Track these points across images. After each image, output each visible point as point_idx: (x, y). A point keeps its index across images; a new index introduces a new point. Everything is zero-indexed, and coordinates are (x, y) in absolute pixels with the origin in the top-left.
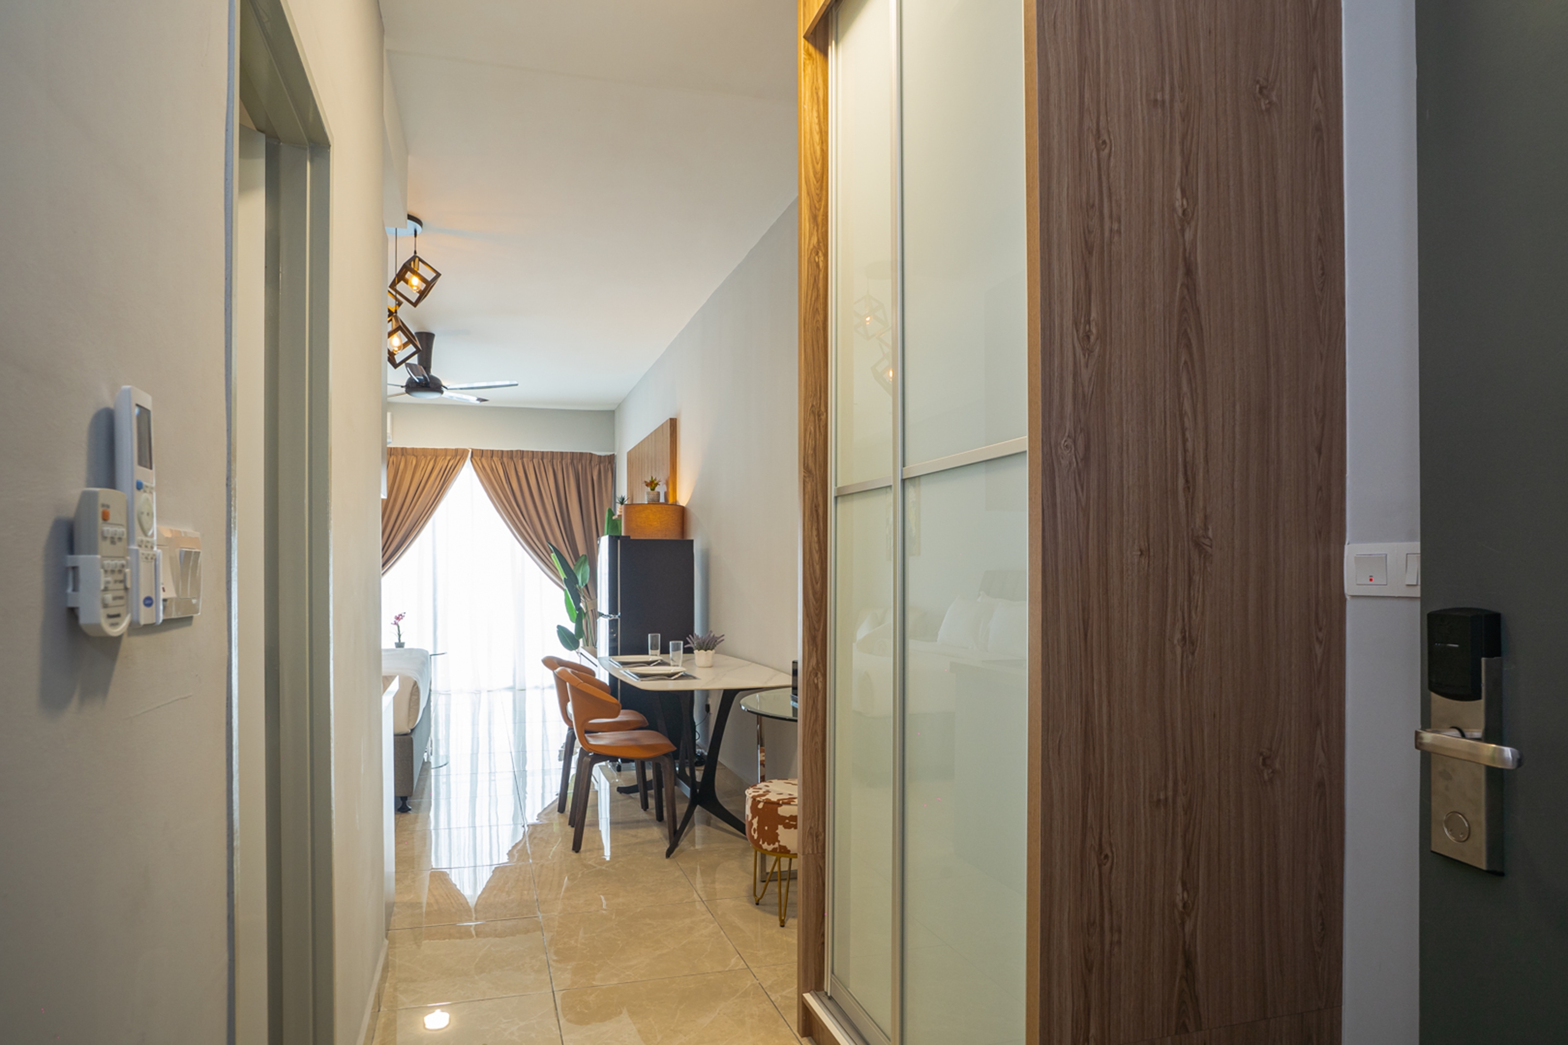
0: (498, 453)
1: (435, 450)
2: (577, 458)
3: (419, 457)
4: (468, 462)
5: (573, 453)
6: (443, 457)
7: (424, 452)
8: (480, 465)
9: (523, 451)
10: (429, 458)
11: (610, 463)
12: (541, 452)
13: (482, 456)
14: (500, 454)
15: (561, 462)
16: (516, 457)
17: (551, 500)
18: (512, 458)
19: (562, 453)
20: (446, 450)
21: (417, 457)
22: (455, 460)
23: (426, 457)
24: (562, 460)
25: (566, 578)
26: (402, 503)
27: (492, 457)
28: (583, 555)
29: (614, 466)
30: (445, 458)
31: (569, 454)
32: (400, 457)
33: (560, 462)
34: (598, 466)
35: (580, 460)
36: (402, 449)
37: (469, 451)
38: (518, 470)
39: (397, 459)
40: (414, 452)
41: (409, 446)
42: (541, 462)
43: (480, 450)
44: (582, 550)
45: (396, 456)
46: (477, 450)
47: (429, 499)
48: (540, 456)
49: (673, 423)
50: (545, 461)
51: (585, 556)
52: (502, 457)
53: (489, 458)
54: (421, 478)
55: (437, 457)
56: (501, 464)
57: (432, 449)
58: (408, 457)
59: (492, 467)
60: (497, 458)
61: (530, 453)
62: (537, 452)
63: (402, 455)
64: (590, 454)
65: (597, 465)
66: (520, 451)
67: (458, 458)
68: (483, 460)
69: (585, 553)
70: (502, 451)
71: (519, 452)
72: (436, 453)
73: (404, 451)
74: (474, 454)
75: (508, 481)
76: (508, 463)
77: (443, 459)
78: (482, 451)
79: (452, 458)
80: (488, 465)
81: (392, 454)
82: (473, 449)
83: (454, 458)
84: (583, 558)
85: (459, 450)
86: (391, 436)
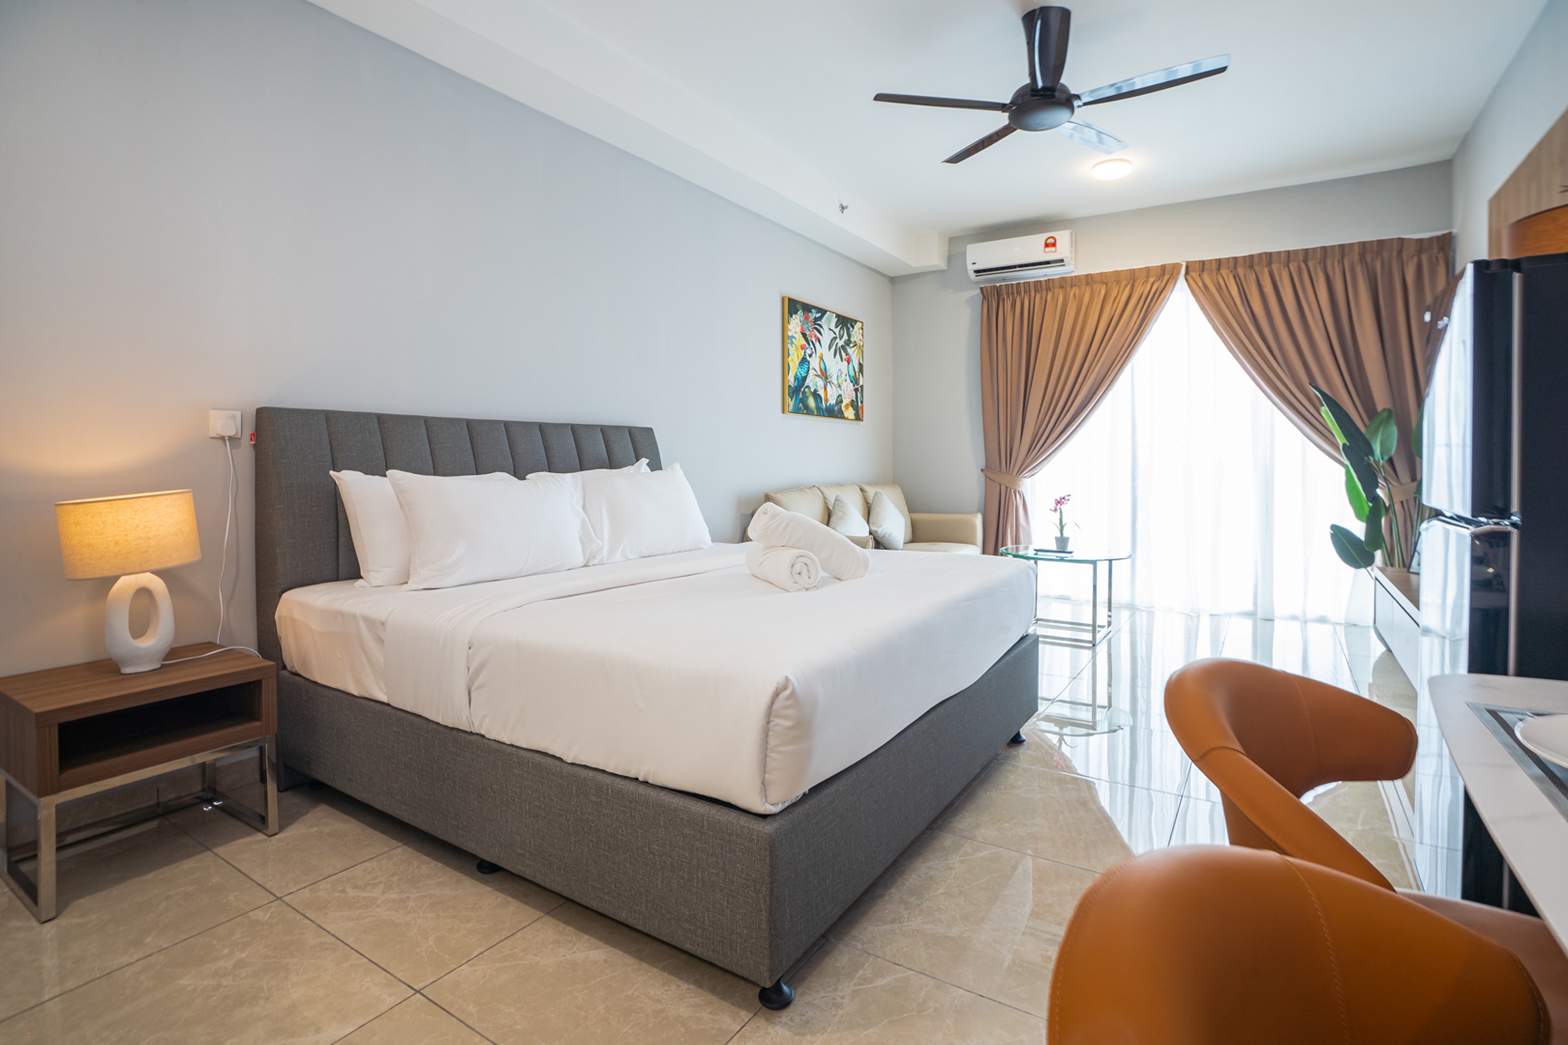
0: (1228, 262)
1: (1132, 272)
2: (1371, 250)
3: (1109, 285)
4: (1181, 283)
5: (1363, 244)
6: (1144, 280)
7: (1117, 276)
8: (1200, 284)
9: (1271, 254)
10: (1123, 283)
12: (1302, 250)
13: (1203, 271)
14: (1231, 264)
15: (1341, 262)
16: (1258, 264)
17: (1321, 324)
18: (1251, 266)
19: (1342, 246)
20: (1148, 269)
21: (1106, 284)
22: (1162, 281)
23: (1118, 282)
24: (1342, 256)
25: (1348, 444)
26: (1087, 350)
27: (1219, 269)
28: (1384, 410)
29: (1451, 254)
30: (1147, 281)
31: (1356, 246)
32: (1084, 287)
33: (1339, 261)
34: (1415, 258)
35: (1379, 251)
36: (1087, 276)
37: (1181, 265)
38: (1263, 283)
39: (1079, 292)
40: (1103, 278)
41: (1095, 270)
42: (1303, 266)
43: (1200, 261)
44: (1381, 400)
45: (1079, 286)
46: (1195, 262)
47: (1125, 338)
48: (1301, 257)
50: (1311, 264)
51: (1389, 410)
52: (1235, 268)
53: (1215, 272)
54: (1113, 313)
55: (1134, 281)
56: (1234, 277)
57: (1127, 270)
58: (1095, 286)
59: (1219, 284)
60: (1227, 270)
61: (1283, 254)
62: (1296, 252)
63: (1087, 284)
64: (1398, 239)
65: (1412, 255)
66: (1266, 253)
67: (1166, 277)
68: (1206, 276)
69: (1388, 405)
70: (1236, 259)
71: (1264, 255)
72: (1134, 275)
73: (1089, 280)
74: (1190, 269)
75: (1245, 302)
76: (1245, 276)
77: (1144, 283)
78: (1201, 263)
79: (1157, 279)
80: (1212, 281)
81: (1073, 285)
82: (1187, 262)
83: (1159, 279)
84: (1385, 414)
85: (1166, 266)
86: (1072, 262)
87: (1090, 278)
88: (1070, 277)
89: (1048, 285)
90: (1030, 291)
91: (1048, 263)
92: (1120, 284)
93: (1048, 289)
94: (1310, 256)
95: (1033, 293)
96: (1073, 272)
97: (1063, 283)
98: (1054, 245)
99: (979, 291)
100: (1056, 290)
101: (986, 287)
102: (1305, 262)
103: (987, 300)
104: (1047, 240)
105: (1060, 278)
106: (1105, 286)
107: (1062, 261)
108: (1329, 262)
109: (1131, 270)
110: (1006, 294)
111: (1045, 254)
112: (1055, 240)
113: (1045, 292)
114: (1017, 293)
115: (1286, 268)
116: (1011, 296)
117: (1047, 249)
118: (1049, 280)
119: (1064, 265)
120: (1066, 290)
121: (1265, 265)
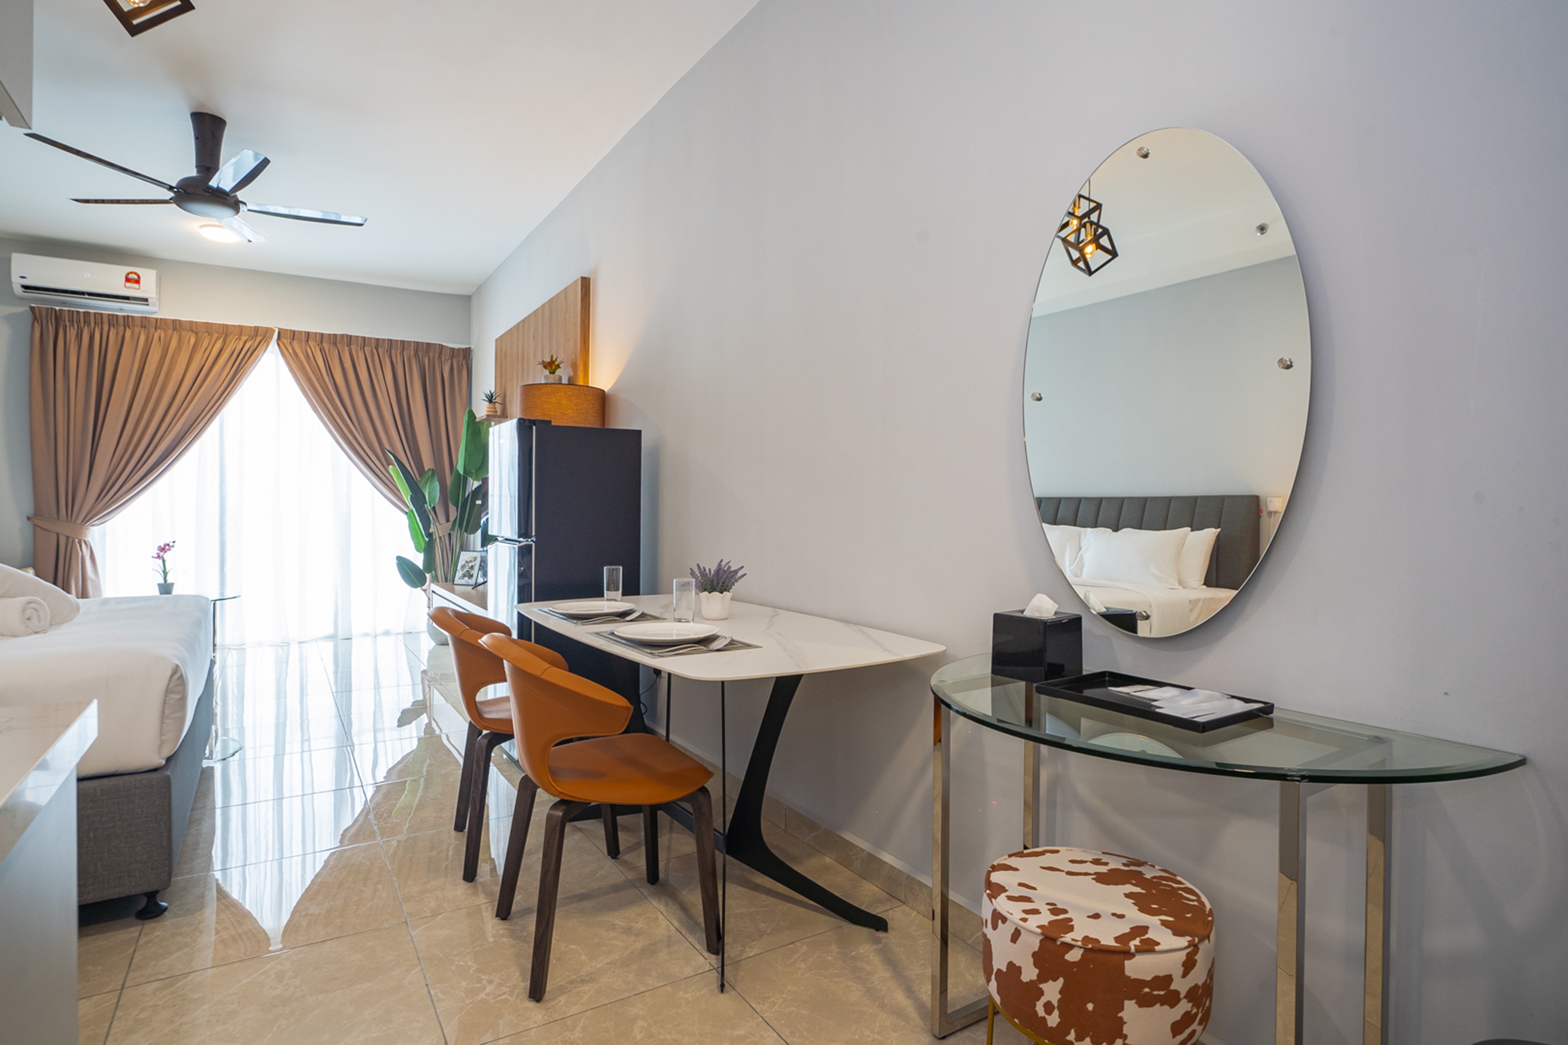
0: (316, 336)
1: (225, 327)
2: (422, 350)
3: (199, 335)
4: (273, 346)
6: (237, 337)
7: (208, 328)
8: (291, 351)
9: (351, 336)
10: (216, 336)
11: (464, 358)
12: (375, 338)
13: (293, 339)
14: (318, 338)
15: (402, 353)
16: (340, 343)
17: (388, 400)
18: (335, 344)
19: (403, 342)
20: (241, 327)
21: (196, 333)
22: (254, 342)
23: (210, 334)
24: (403, 351)
25: (413, 499)
26: (173, 395)
27: (307, 341)
28: (430, 469)
29: (470, 362)
30: (240, 338)
31: (412, 344)
32: (170, 331)
33: (400, 353)
34: (449, 361)
35: (427, 352)
36: (174, 321)
37: (274, 331)
38: (344, 360)
39: (166, 335)
40: (193, 327)
41: (184, 317)
42: (375, 351)
43: (291, 331)
44: (428, 464)
45: (164, 330)
46: (286, 330)
47: (215, 389)
48: (373, 344)
49: (586, 283)
50: (380, 350)
51: (433, 470)
52: (322, 342)
53: (304, 342)
54: (203, 363)
55: (227, 336)
56: (321, 350)
57: (220, 325)
58: (184, 333)
59: (307, 353)
60: (314, 343)
61: (360, 339)
62: (370, 339)
63: (175, 329)
64: (440, 345)
65: (448, 359)
66: (347, 335)
67: (259, 339)
68: (295, 344)
69: (432, 467)
70: (322, 335)
71: (345, 337)
72: (227, 330)
73: (177, 325)
74: (282, 335)
75: (330, 374)
76: (329, 350)
77: (237, 339)
78: (292, 332)
79: (250, 339)
80: (301, 350)
81: (158, 327)
82: (279, 329)
83: (252, 339)
84: (430, 473)
85: (259, 328)
86: (157, 304)
87: (178, 324)
88: (154, 318)
89: (128, 321)
90: (102, 323)
91: (127, 298)
92: (212, 336)
93: (126, 325)
94: (380, 344)
95: (106, 327)
96: (156, 312)
97: (145, 322)
98: (137, 282)
99: (28, 308)
100: (137, 329)
101: (38, 307)
102: (377, 348)
103: (40, 322)
104: (128, 274)
105: (142, 317)
106: (195, 335)
107: (146, 300)
108: (393, 352)
109: (224, 325)
110: (69, 321)
111: (125, 288)
112: (139, 277)
113: (122, 328)
114: (85, 323)
115: (362, 351)
116: (75, 324)
117: (128, 284)
118: (128, 316)
119: (148, 305)
120: (149, 331)
121: (346, 345)
